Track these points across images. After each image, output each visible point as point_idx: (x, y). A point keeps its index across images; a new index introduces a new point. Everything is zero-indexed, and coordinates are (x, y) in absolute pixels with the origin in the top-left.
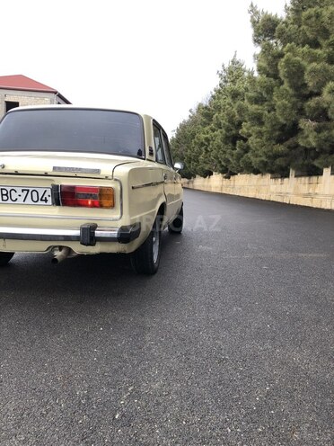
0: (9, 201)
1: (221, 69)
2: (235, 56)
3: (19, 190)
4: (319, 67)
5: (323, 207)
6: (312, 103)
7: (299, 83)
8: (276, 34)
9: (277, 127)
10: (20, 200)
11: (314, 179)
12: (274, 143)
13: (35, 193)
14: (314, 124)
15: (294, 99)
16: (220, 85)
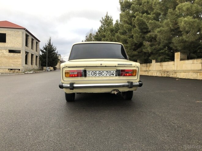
0: (101, 76)
1: (101, 20)
2: (107, 14)
3: (105, 72)
4: (152, 22)
5: (153, 75)
6: (148, 35)
7: (143, 28)
8: (131, 8)
9: (133, 44)
10: (105, 75)
11: (148, 64)
12: (132, 51)
13: (110, 73)
14: (149, 43)
15: (141, 34)
16: (102, 26)
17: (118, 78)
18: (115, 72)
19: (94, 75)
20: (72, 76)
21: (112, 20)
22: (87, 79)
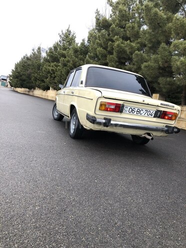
0: (139, 114)
1: (61, 33)
2: (69, 27)
3: (144, 110)
7: (122, 57)
10: (143, 115)
13: (149, 112)
16: (60, 41)
17: (155, 120)
18: (154, 113)
19: (131, 113)
20: (106, 110)
21: (75, 37)
22: (123, 115)
